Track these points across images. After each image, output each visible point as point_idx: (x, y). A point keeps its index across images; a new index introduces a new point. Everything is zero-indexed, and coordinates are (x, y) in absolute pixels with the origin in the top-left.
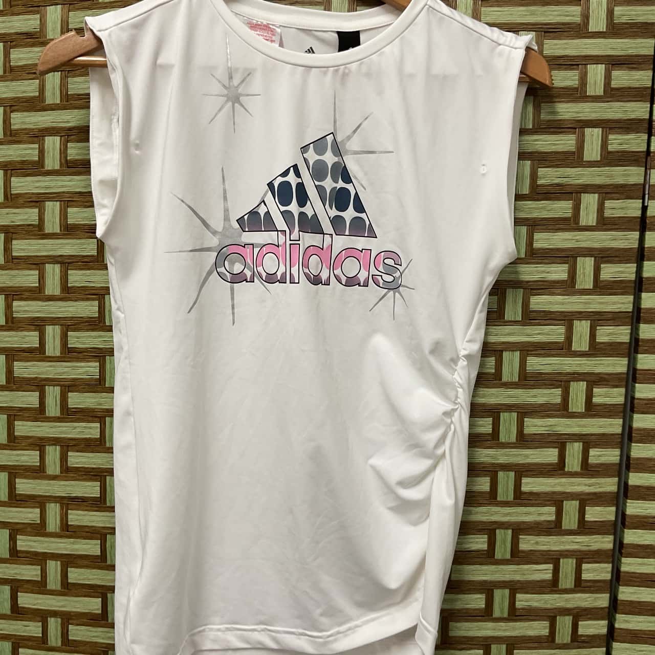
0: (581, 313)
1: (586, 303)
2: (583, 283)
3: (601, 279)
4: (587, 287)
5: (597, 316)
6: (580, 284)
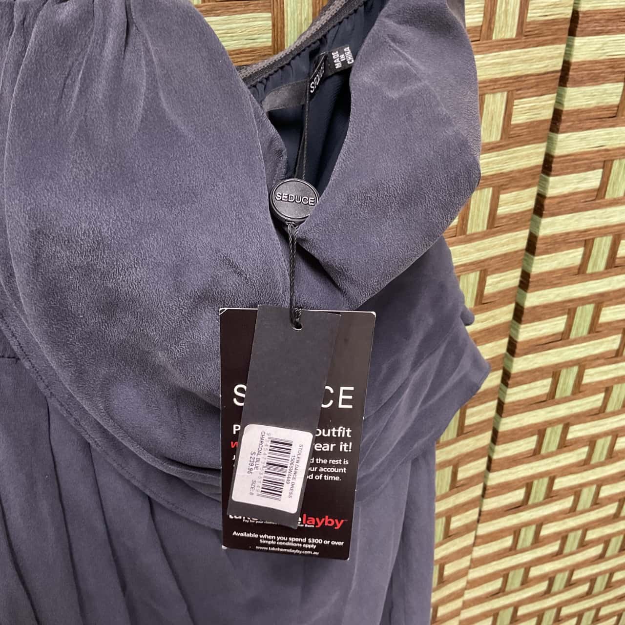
0: (495, 81)
1: (504, 64)
2: (504, 29)
3: (528, 20)
4: (508, 36)
5: (517, 84)
6: (499, 32)
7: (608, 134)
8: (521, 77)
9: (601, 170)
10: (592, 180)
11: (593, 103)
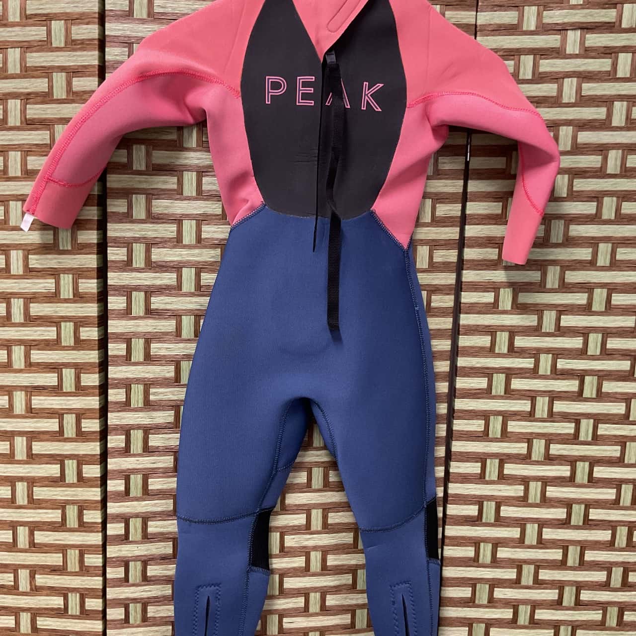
7: (493, 274)
8: (436, 240)
9: (493, 293)
10: (489, 297)
11: (481, 257)
